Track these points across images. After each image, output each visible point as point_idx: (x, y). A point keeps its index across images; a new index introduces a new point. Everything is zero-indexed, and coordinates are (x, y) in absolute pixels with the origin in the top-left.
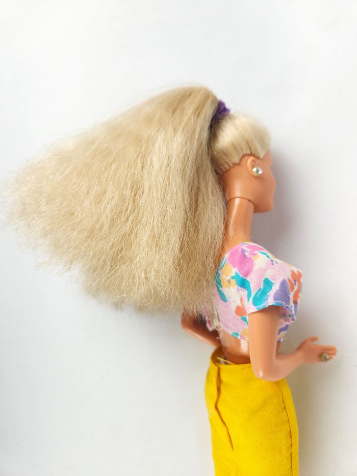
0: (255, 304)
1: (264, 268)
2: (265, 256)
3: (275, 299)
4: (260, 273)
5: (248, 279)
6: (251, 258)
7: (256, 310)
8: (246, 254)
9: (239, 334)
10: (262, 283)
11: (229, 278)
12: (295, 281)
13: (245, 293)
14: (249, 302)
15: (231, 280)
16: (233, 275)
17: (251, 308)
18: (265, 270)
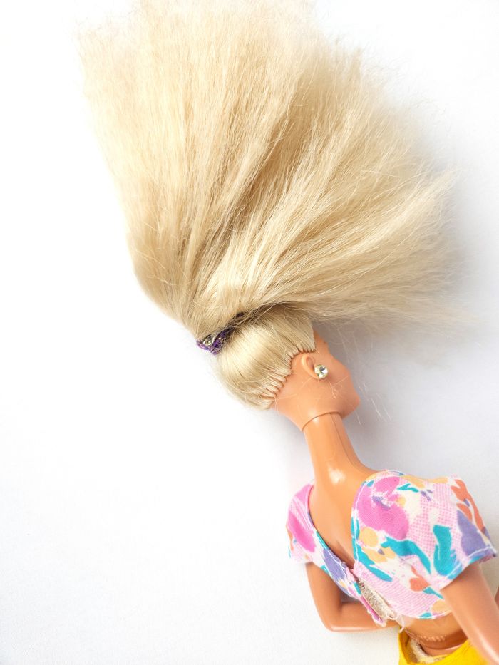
0: (442, 572)
1: (422, 512)
2: (410, 491)
3: (468, 553)
4: (422, 523)
5: (409, 539)
6: (394, 506)
7: (449, 581)
8: (385, 502)
9: (431, 612)
10: (434, 536)
11: (377, 548)
12: (465, 500)
13: (415, 559)
14: (432, 573)
15: (384, 550)
16: (381, 541)
17: (439, 581)
18: (425, 515)
